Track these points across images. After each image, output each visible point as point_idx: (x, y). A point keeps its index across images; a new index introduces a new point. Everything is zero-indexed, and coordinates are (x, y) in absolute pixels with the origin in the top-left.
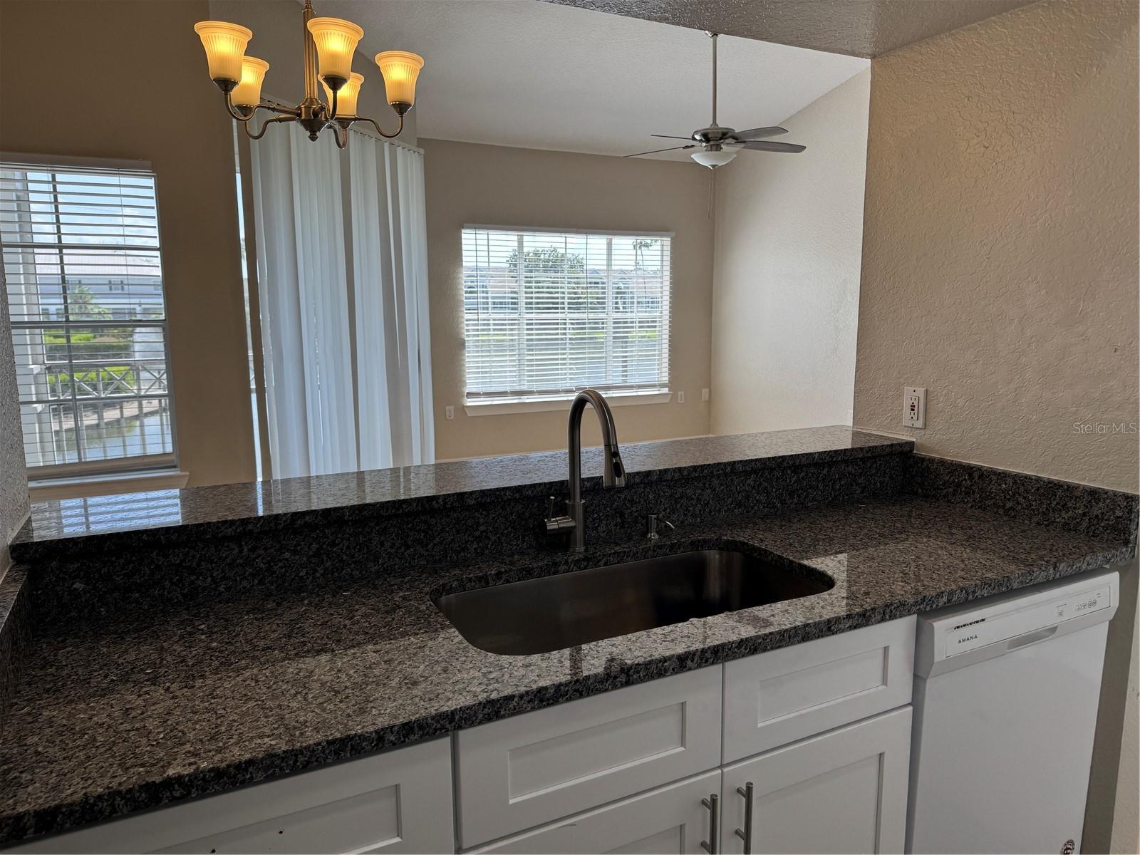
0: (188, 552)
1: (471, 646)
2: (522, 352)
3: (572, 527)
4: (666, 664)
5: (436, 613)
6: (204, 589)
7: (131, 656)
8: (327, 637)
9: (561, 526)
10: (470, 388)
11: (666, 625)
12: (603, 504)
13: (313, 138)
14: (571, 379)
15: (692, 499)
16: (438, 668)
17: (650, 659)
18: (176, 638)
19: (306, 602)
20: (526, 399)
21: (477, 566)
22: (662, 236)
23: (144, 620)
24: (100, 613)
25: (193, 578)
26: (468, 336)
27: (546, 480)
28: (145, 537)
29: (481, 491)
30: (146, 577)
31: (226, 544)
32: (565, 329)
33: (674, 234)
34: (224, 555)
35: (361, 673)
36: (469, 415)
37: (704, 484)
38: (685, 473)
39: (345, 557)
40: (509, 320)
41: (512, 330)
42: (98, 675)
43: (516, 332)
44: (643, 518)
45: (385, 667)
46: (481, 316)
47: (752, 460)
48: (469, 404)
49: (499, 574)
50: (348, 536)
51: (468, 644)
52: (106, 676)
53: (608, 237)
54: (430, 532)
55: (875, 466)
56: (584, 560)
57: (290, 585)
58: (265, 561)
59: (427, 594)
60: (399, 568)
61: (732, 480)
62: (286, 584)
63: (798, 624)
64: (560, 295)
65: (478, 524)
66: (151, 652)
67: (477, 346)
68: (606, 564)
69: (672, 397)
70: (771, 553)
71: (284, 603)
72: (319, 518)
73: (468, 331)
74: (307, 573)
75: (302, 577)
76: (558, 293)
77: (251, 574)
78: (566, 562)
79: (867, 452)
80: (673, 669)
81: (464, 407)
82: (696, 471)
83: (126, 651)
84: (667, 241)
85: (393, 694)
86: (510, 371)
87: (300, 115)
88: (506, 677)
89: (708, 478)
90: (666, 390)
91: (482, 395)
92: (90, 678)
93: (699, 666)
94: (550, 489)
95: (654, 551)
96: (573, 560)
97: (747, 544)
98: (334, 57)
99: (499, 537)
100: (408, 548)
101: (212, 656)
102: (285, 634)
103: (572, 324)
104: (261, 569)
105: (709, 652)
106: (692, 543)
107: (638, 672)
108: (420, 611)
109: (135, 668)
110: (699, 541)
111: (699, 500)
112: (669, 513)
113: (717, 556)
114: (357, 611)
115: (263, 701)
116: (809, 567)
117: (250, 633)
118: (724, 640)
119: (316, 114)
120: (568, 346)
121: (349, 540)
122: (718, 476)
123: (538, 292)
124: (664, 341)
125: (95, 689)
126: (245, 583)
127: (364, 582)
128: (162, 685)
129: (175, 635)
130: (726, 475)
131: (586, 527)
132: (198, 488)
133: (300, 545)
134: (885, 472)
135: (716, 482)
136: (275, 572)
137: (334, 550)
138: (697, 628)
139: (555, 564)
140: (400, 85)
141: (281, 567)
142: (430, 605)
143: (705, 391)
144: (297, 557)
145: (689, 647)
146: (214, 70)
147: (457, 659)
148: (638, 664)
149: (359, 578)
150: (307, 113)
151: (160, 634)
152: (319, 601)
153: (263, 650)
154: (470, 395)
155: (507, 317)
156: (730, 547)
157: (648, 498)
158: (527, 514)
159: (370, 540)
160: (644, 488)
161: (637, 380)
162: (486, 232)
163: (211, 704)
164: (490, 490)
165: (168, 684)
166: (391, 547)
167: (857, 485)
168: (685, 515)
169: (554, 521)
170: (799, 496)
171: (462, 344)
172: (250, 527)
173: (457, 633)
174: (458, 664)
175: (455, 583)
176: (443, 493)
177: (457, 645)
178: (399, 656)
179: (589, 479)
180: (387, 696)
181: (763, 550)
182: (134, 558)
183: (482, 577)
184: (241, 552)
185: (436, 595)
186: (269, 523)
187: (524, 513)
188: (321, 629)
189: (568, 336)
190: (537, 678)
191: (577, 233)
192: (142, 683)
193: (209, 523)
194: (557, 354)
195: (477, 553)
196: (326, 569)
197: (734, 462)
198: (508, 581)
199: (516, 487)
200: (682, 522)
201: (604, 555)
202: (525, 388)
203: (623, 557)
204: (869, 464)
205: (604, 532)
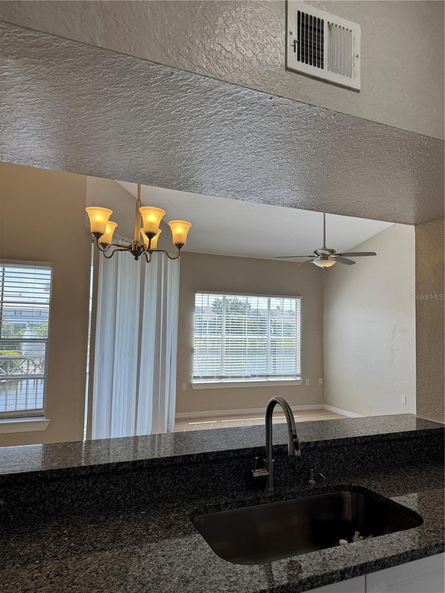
0: (61, 484)
1: (217, 556)
2: (223, 355)
3: (266, 476)
4: (333, 576)
5: (195, 531)
6: (66, 505)
7: (27, 551)
8: (135, 544)
9: (261, 474)
10: (194, 374)
11: (330, 547)
12: (283, 461)
13: (136, 259)
14: (248, 370)
15: (333, 459)
16: (200, 571)
17: (324, 572)
18: (51, 539)
19: (121, 517)
20: (224, 381)
21: (214, 498)
22: (296, 298)
23: (33, 525)
24: (10, 518)
25: (61, 499)
26: (195, 346)
27: (252, 446)
28: (39, 475)
29: (217, 452)
30: (37, 498)
31: (81, 480)
32: (245, 344)
33: (302, 298)
34: (79, 486)
35: (157, 572)
36: (194, 388)
37: (339, 450)
38: (329, 444)
39: (142, 489)
41: (218, 344)
42: (10, 563)
43: (220, 345)
44: (306, 470)
45: (170, 568)
46: (203, 336)
47: (365, 437)
48: (194, 383)
49: (227, 504)
50: (144, 476)
51: (215, 554)
52: (14, 564)
53: (269, 298)
54: (188, 476)
55: (432, 440)
56: (274, 496)
57: (112, 505)
58: (100, 490)
59: (187, 516)
60: (170, 497)
61: (354, 448)
62: (110, 504)
63: (408, 549)
64: (244, 326)
65: (214, 471)
66: (38, 548)
67: (200, 352)
68: (286, 499)
69: (302, 382)
70: (382, 496)
71: (109, 517)
72: (131, 466)
73: (196, 344)
74: (121, 498)
75: (119, 500)
76: (242, 325)
77: (92, 498)
78: (264, 498)
79: (428, 432)
80: (338, 579)
81: (191, 385)
82: (335, 442)
83: (24, 547)
84: (299, 300)
85: (176, 589)
86: (217, 365)
87: (131, 249)
88: (240, 581)
89: (342, 447)
90: (299, 378)
91: (201, 378)
92: (5, 565)
93: (353, 577)
94: (254, 451)
95: (313, 492)
96: (268, 496)
97: (367, 489)
98: (151, 224)
99: (225, 480)
100: (176, 484)
101: (71, 553)
102: (111, 539)
103: (249, 341)
104: (98, 495)
105: (358, 568)
106: (335, 487)
107: (318, 581)
108: (185, 528)
109: (29, 559)
110: (339, 486)
111: (336, 459)
112: (320, 467)
113: (350, 496)
114: (150, 525)
115: (102, 589)
116: (406, 508)
117: (92, 538)
118: (366, 560)
119: (139, 248)
120: (247, 353)
121: (145, 479)
122: (347, 446)
123: (232, 325)
124: (298, 352)
125: (8, 573)
126: (88, 503)
127: (152, 505)
128: (45, 573)
129: (51, 536)
130: (351, 445)
131: (274, 475)
132: (66, 443)
133: (119, 481)
134: (438, 444)
135: (346, 449)
136: (104, 497)
137: (137, 484)
138: (349, 551)
139: (258, 499)
140: (179, 235)
141: (108, 494)
142: (191, 524)
143: (321, 380)
144: (117, 488)
145: (346, 564)
146: (93, 228)
147: (210, 565)
148: (317, 576)
149: (149, 502)
150: (135, 248)
151: (43, 535)
152: (128, 517)
153: (100, 551)
154: (195, 377)
155: (216, 337)
156: (358, 490)
157: (308, 457)
158: (241, 466)
159: (156, 479)
160: (306, 452)
161: (284, 372)
162: (207, 295)
163: (73, 589)
164: (222, 451)
165: (48, 572)
166: (167, 484)
167: (423, 451)
168: (329, 468)
169: (257, 472)
170: (392, 458)
171: (192, 350)
172: (94, 470)
173: (208, 545)
174: (211, 569)
175: (203, 508)
176: (196, 453)
177: (209, 554)
178: (177, 560)
179: (276, 446)
180: (172, 590)
181: (377, 494)
182: (32, 487)
183: (217, 506)
184: (88, 484)
185: (192, 516)
186: (105, 468)
187: (240, 465)
188: (131, 537)
189: (247, 348)
190: (259, 583)
191: (253, 296)
192: (33, 571)
193: (73, 468)
194: (241, 357)
195: (213, 489)
196: (132, 496)
197: (356, 437)
198: (231, 508)
199: (235, 450)
200: (327, 472)
201: (285, 494)
202: (224, 375)
203: (296, 495)
204: (429, 439)
205: (284, 477)
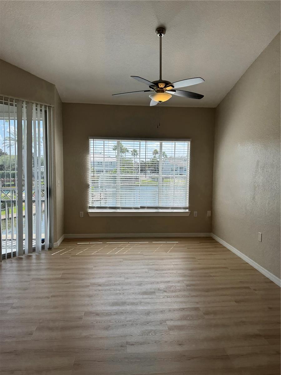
10: (90, 205)
20: (116, 210)
33: (191, 140)
36: (90, 216)
40: (112, 177)
48: (90, 211)
53: (161, 142)
69: (190, 214)
73: (90, 181)
81: (88, 213)
84: (189, 143)
90: (187, 211)
91: (95, 208)
143: (209, 212)
154: (90, 207)
